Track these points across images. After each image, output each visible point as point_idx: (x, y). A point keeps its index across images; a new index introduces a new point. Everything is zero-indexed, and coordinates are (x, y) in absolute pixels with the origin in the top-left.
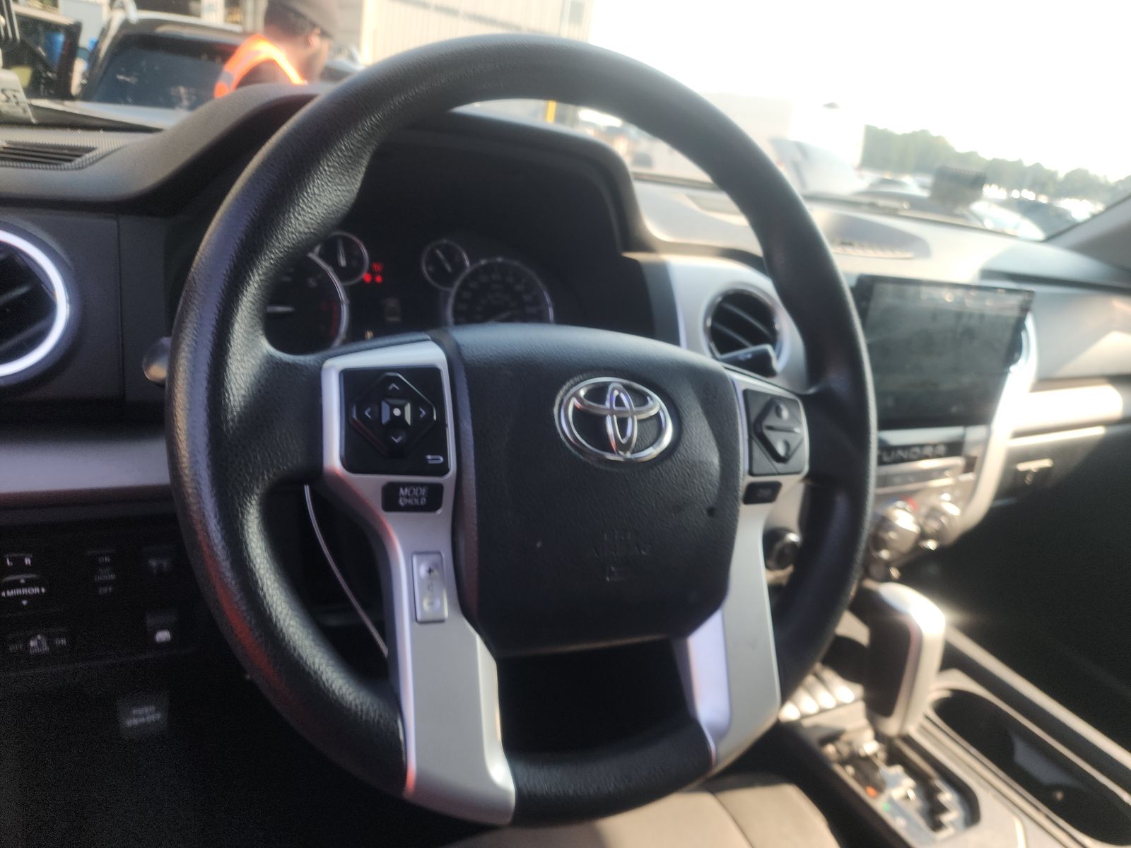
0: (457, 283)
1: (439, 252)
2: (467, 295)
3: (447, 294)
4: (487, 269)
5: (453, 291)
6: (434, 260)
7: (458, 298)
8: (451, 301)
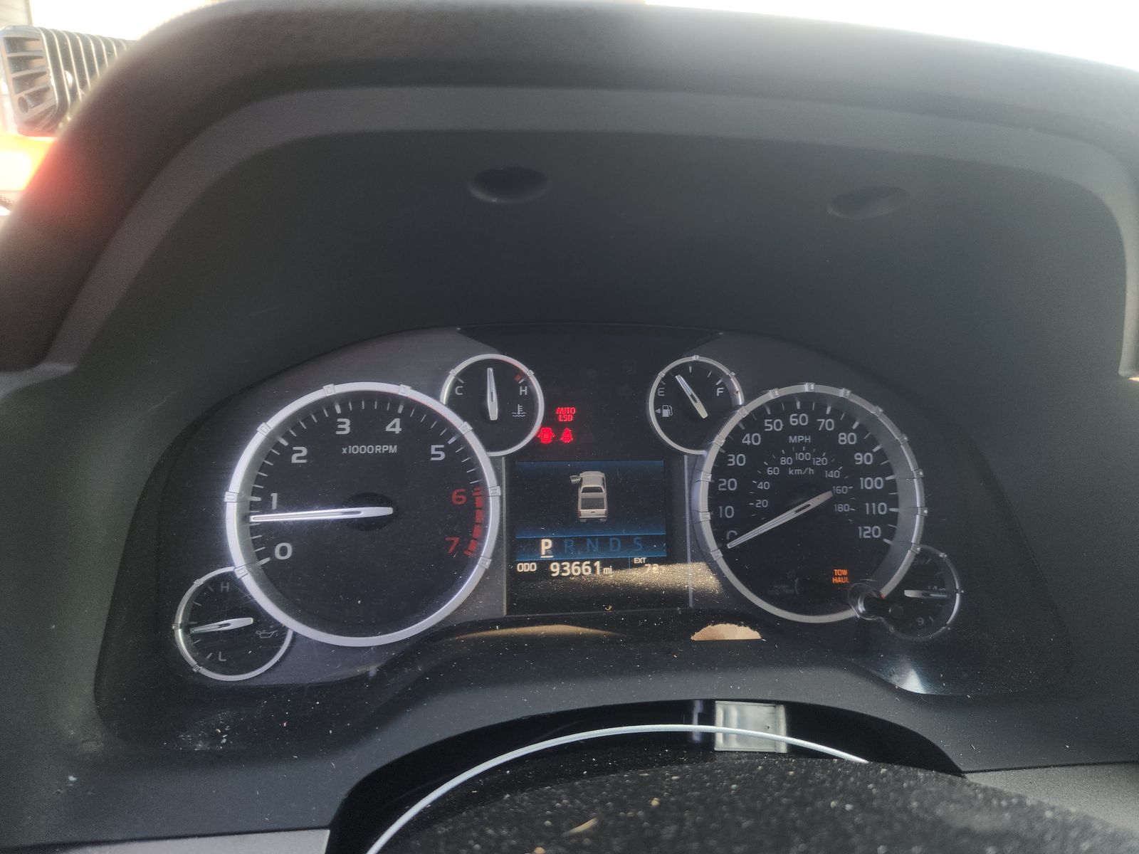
0: (719, 441)
1: (680, 380)
2: (737, 460)
3: (697, 462)
4: (781, 408)
5: (710, 457)
6: (671, 394)
7: (721, 469)
8: (705, 477)
